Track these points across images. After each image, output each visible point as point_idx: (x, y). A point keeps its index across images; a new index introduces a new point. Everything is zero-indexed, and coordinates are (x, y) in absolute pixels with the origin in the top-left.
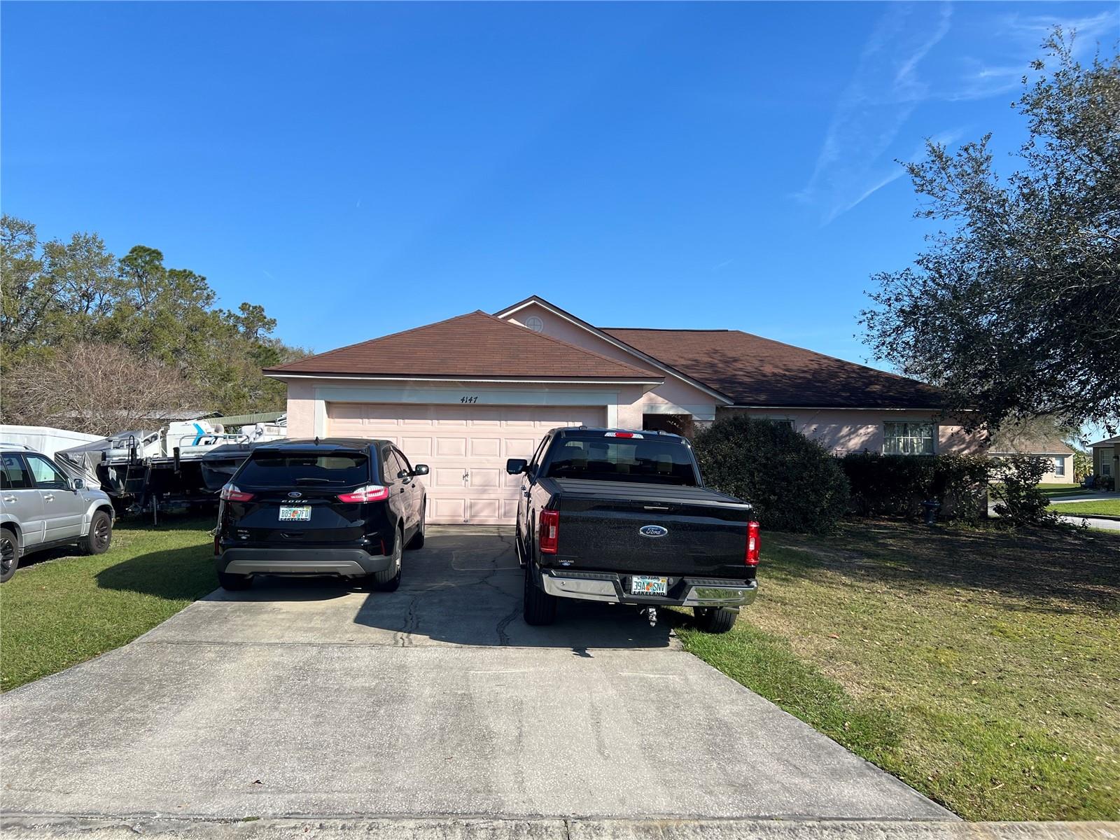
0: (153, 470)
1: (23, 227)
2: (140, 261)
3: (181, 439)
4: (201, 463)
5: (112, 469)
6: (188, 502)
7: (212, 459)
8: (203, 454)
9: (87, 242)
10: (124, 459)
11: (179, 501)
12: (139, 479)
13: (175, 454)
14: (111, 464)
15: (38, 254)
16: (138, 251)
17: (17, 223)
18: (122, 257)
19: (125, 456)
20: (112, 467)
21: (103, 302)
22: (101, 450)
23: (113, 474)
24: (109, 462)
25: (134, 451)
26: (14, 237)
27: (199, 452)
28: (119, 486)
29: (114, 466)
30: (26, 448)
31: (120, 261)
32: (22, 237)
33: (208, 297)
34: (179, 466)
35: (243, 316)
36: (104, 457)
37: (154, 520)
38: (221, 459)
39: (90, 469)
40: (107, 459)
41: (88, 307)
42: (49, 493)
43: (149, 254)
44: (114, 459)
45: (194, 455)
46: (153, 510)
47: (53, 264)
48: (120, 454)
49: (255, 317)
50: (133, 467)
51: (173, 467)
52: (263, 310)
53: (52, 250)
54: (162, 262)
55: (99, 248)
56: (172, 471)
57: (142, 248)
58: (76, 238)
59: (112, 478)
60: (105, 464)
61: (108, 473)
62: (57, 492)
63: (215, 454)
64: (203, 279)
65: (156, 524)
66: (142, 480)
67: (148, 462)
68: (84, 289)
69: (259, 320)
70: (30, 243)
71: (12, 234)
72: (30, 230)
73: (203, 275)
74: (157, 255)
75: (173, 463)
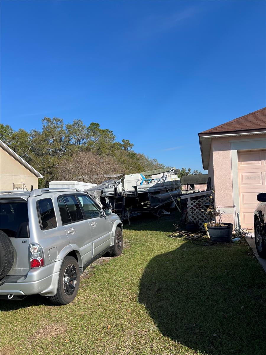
0: (126, 198)
1: (59, 120)
2: (93, 128)
3: (137, 182)
4: (148, 193)
5: (107, 198)
6: (140, 213)
7: (153, 191)
8: (148, 189)
9: (78, 122)
10: (112, 193)
11: (136, 212)
12: (121, 203)
13: (135, 189)
14: (106, 196)
15: (64, 128)
16: (92, 124)
17: (58, 119)
18: (88, 127)
19: (112, 191)
20: (107, 197)
21: (84, 142)
22: (100, 189)
23: (107, 200)
24: (105, 195)
25: (116, 189)
26: (57, 124)
27: (146, 188)
28: (110, 206)
29: (108, 197)
30: (77, 191)
31: (88, 128)
32: (59, 123)
33: (114, 138)
34: (138, 195)
35: (123, 144)
36: (102, 192)
37: (128, 223)
38: (157, 191)
39: (98, 198)
40: (104, 193)
41: (80, 144)
42: (93, 221)
43: (96, 125)
44: (107, 193)
45: (143, 189)
46: (128, 218)
47: (68, 131)
48: (110, 191)
49: (127, 144)
50: (117, 197)
51: (135, 196)
52: (129, 141)
53: (68, 127)
54: (99, 127)
55: (81, 123)
56: (135, 198)
57: (93, 123)
58: (75, 121)
59: (107, 203)
60: (104, 196)
61: (105, 200)
62: (97, 219)
63: (154, 188)
64: (112, 132)
65: (129, 225)
66: (122, 203)
67: (124, 194)
68: (78, 138)
69: (128, 145)
70: (62, 125)
71: (57, 123)
72: (61, 122)
73: (112, 131)
74: (98, 125)
75: (134, 194)
